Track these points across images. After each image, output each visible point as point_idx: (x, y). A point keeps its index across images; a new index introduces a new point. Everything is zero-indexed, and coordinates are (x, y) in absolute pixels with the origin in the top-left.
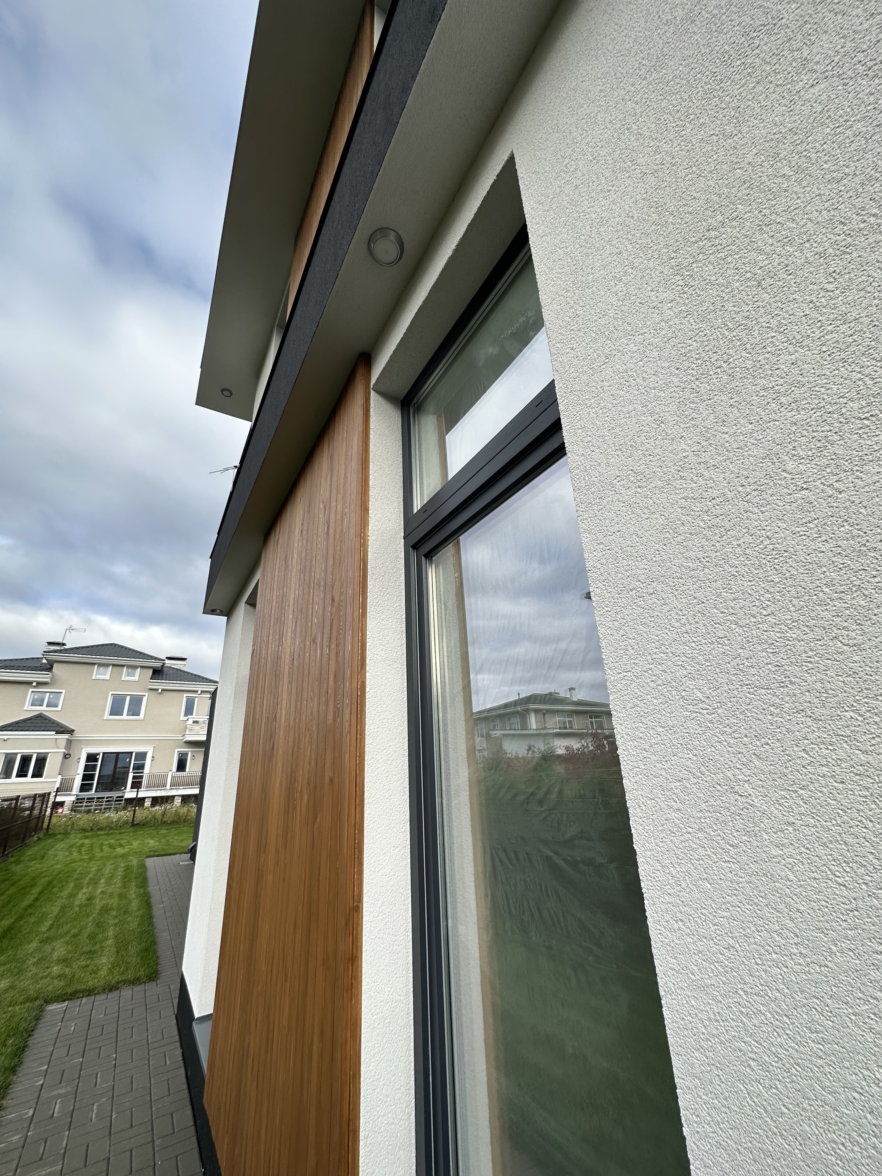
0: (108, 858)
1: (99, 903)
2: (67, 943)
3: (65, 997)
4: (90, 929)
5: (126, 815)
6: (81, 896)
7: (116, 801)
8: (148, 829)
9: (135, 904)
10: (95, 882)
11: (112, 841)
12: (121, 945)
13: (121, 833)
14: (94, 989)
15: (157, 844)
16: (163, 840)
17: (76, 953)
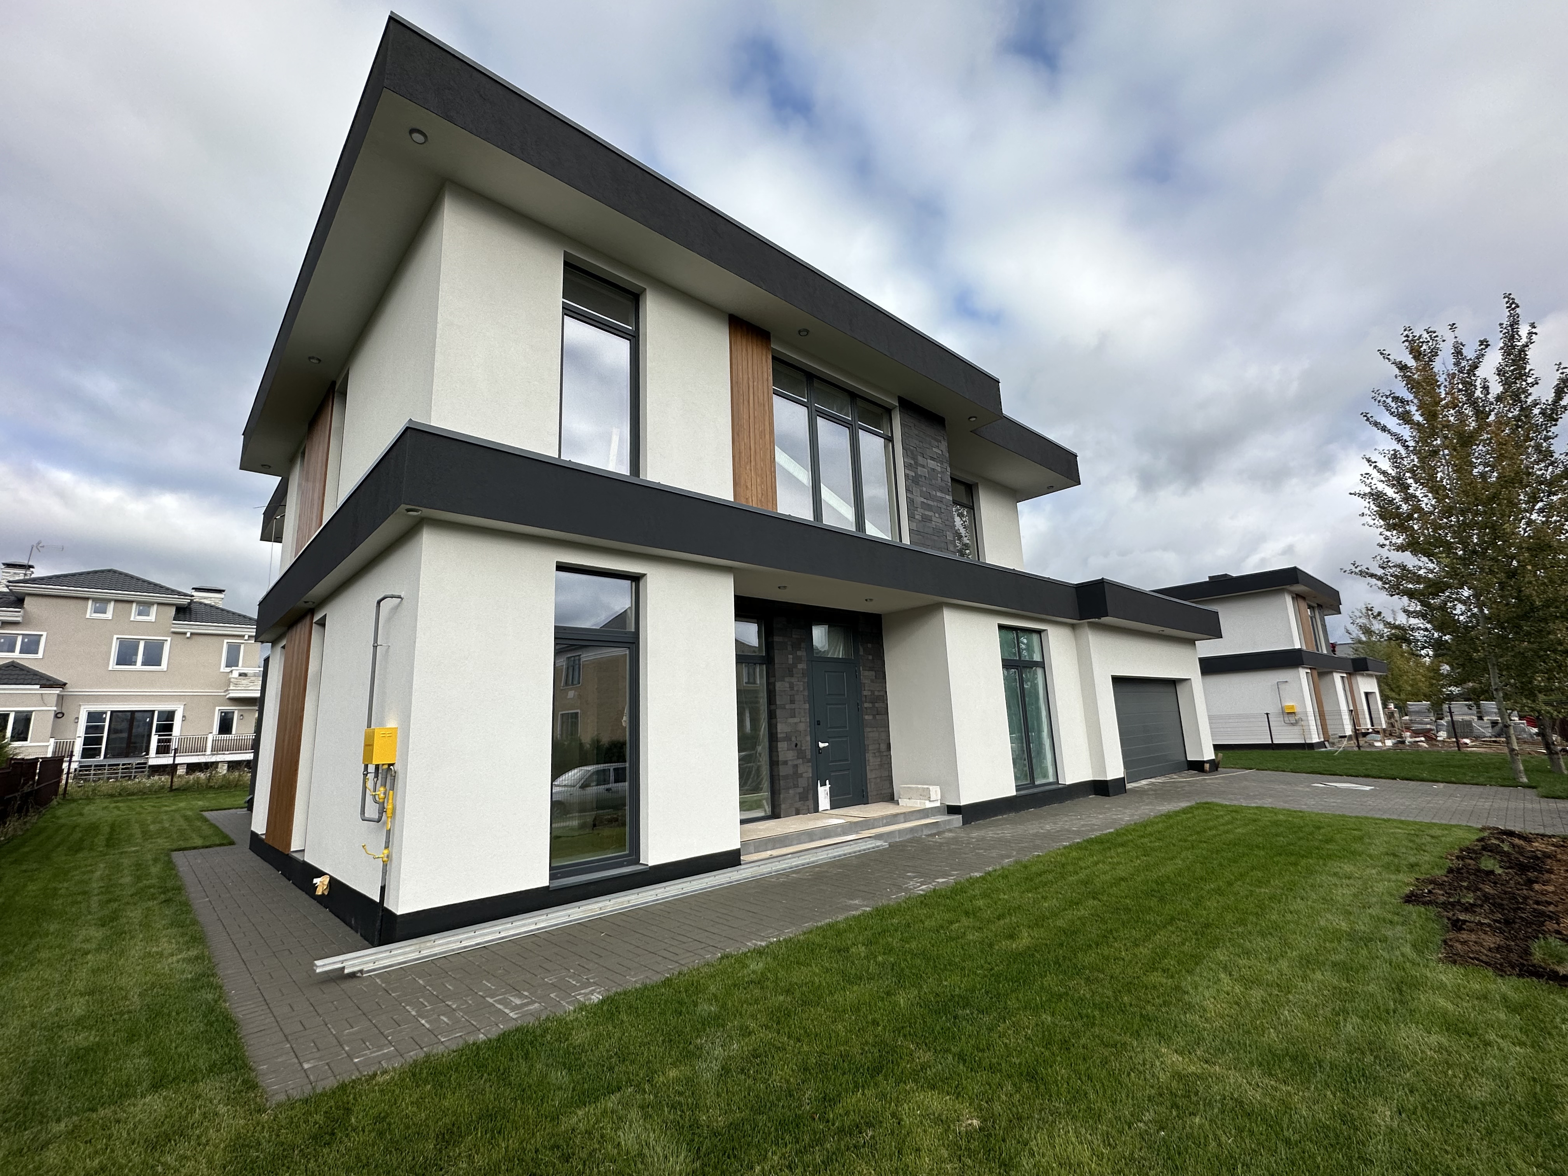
8: (192, 793)
13: (161, 797)
15: (211, 802)
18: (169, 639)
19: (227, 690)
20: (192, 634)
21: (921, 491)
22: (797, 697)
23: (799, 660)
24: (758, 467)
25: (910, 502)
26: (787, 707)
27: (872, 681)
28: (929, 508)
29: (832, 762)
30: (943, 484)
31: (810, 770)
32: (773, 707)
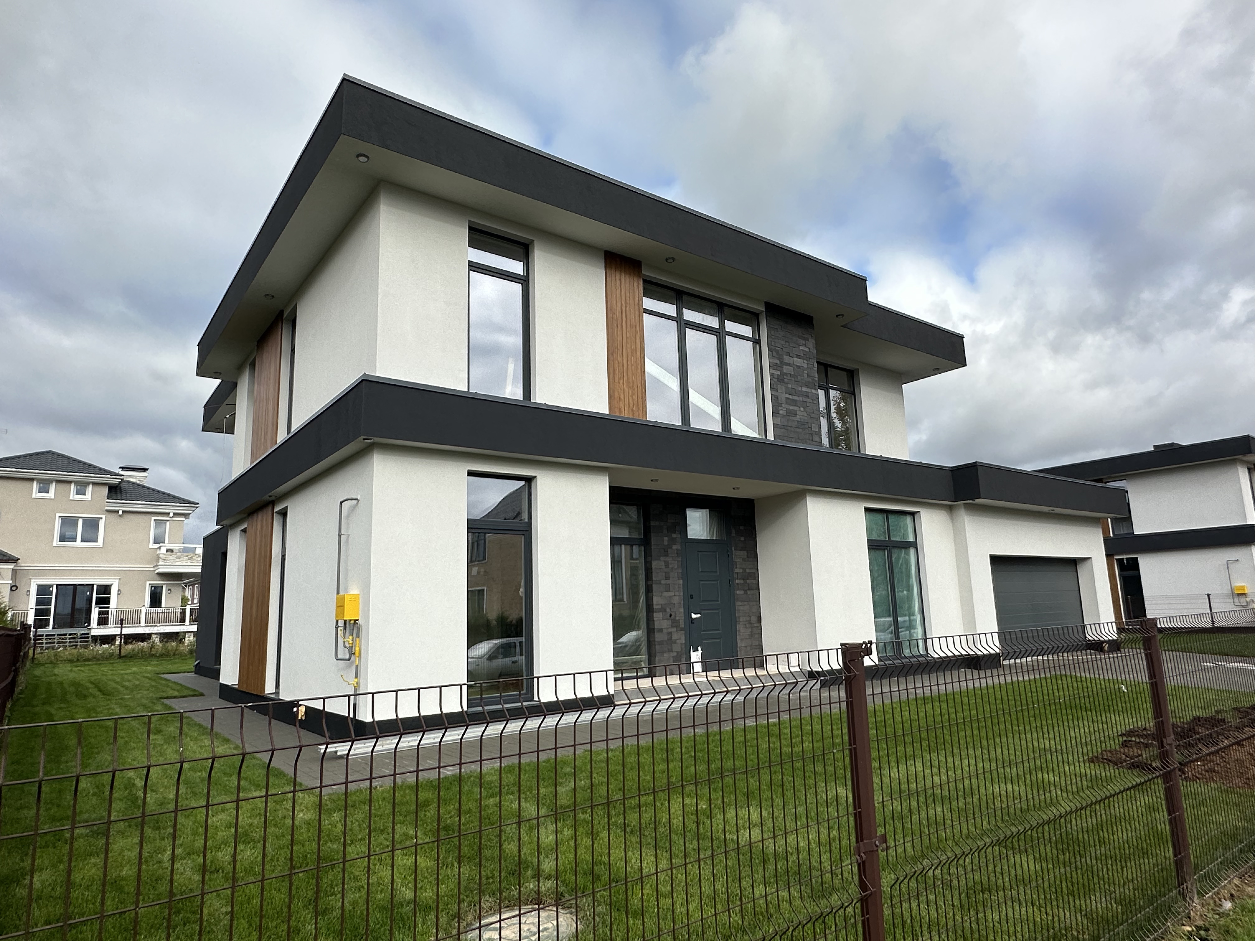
7: (81, 638)
8: (136, 660)
18: (104, 517)
19: (157, 565)
20: (124, 512)
21: (786, 388)
22: (671, 574)
23: (673, 541)
24: (630, 380)
25: (775, 399)
26: (663, 582)
27: (744, 560)
28: (794, 403)
29: (704, 631)
30: (810, 380)
31: (683, 637)
32: (649, 583)
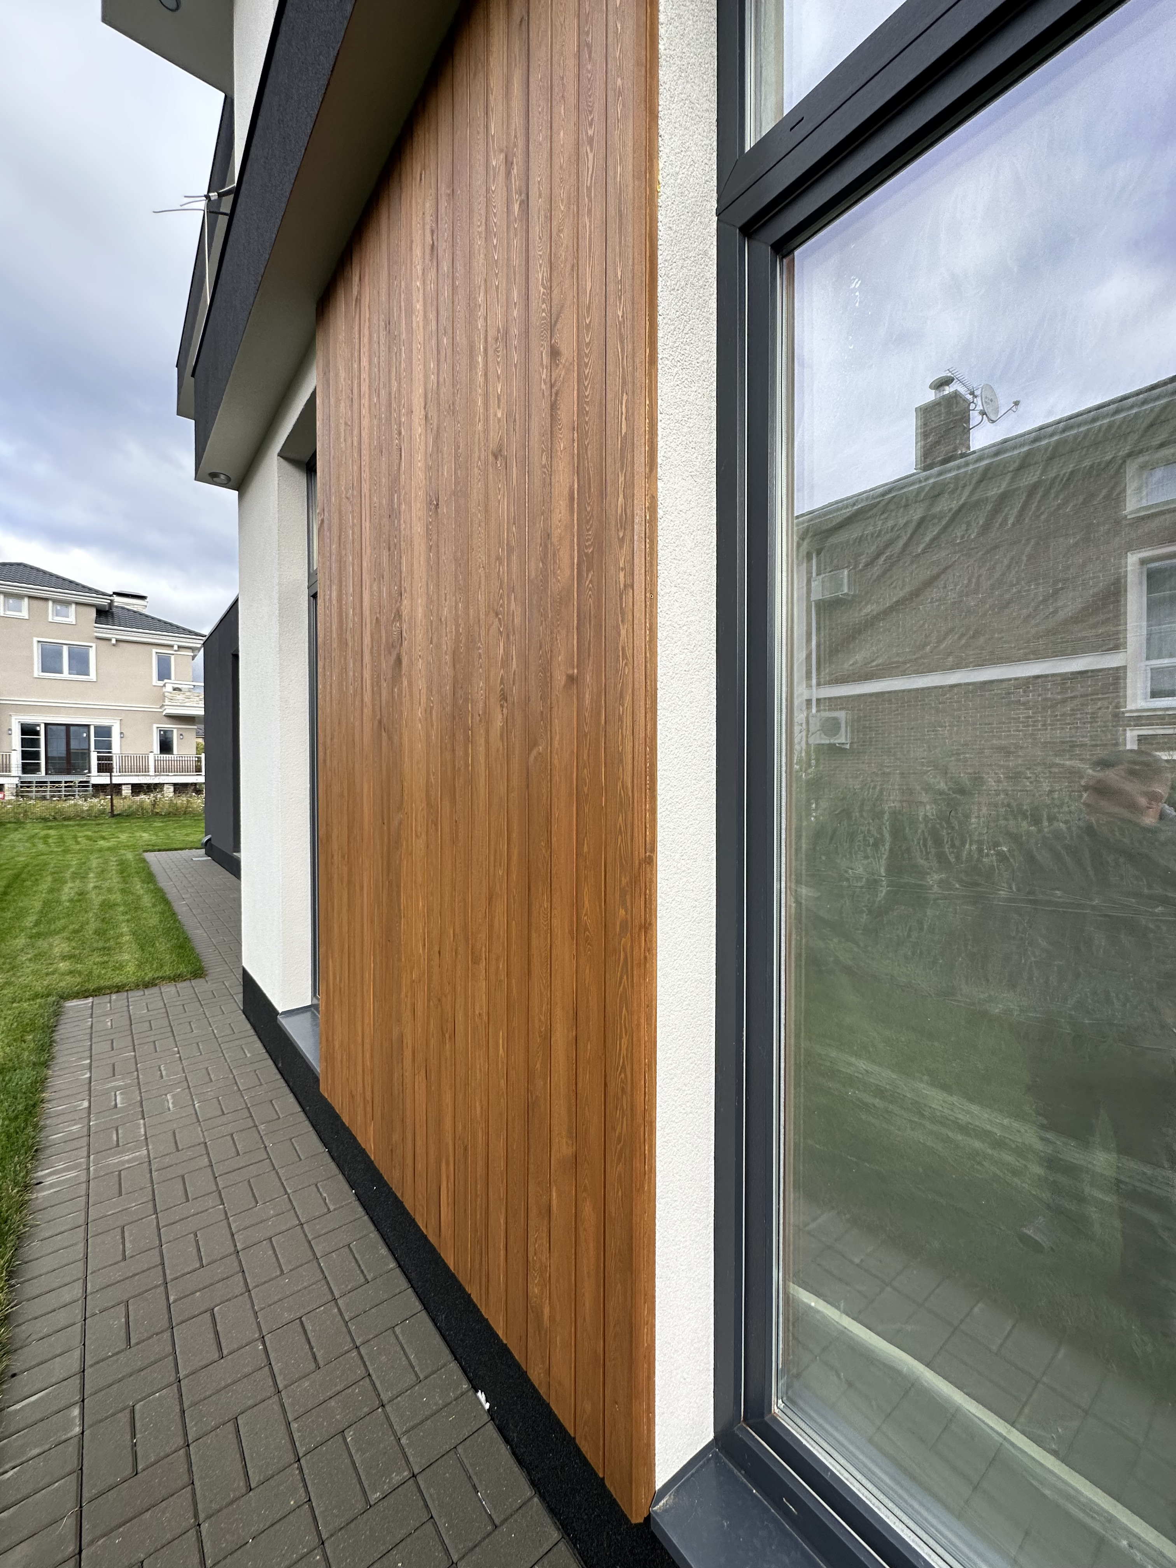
0: (91, 852)
1: (96, 899)
2: (68, 939)
3: (87, 994)
4: (93, 926)
5: (101, 802)
6: (68, 891)
7: (79, 787)
8: (135, 821)
9: (147, 901)
10: (81, 875)
11: (89, 833)
12: (144, 942)
13: (99, 824)
14: (124, 986)
15: (154, 838)
16: (160, 834)
17: (84, 949)
18: (94, 645)
19: (163, 706)
20: (117, 640)
